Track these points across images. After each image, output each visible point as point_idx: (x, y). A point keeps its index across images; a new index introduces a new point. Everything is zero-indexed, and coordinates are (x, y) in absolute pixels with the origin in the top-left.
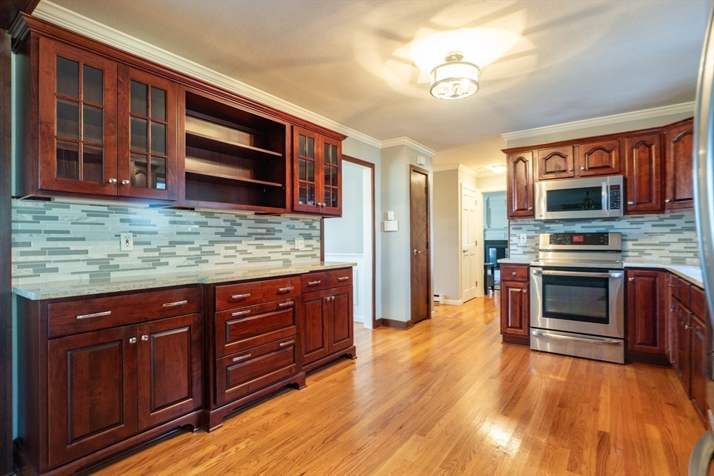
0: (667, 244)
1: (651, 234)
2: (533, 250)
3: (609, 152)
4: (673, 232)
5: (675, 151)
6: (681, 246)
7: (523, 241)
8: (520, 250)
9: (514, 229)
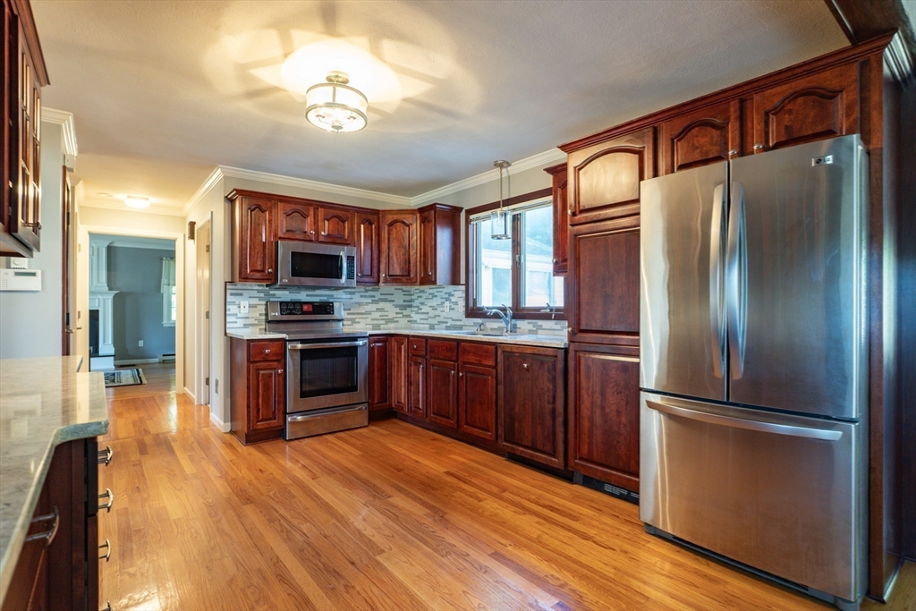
0: (369, 313)
1: (360, 304)
2: (256, 322)
3: (344, 222)
4: (374, 302)
5: (389, 234)
6: (377, 315)
7: (244, 311)
8: (240, 323)
9: (231, 294)
